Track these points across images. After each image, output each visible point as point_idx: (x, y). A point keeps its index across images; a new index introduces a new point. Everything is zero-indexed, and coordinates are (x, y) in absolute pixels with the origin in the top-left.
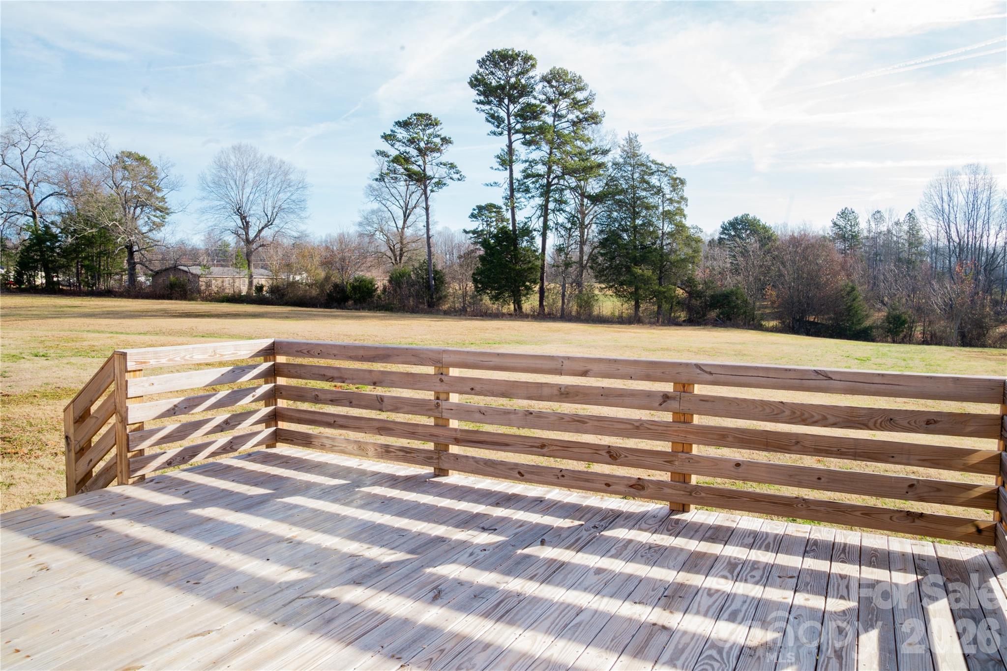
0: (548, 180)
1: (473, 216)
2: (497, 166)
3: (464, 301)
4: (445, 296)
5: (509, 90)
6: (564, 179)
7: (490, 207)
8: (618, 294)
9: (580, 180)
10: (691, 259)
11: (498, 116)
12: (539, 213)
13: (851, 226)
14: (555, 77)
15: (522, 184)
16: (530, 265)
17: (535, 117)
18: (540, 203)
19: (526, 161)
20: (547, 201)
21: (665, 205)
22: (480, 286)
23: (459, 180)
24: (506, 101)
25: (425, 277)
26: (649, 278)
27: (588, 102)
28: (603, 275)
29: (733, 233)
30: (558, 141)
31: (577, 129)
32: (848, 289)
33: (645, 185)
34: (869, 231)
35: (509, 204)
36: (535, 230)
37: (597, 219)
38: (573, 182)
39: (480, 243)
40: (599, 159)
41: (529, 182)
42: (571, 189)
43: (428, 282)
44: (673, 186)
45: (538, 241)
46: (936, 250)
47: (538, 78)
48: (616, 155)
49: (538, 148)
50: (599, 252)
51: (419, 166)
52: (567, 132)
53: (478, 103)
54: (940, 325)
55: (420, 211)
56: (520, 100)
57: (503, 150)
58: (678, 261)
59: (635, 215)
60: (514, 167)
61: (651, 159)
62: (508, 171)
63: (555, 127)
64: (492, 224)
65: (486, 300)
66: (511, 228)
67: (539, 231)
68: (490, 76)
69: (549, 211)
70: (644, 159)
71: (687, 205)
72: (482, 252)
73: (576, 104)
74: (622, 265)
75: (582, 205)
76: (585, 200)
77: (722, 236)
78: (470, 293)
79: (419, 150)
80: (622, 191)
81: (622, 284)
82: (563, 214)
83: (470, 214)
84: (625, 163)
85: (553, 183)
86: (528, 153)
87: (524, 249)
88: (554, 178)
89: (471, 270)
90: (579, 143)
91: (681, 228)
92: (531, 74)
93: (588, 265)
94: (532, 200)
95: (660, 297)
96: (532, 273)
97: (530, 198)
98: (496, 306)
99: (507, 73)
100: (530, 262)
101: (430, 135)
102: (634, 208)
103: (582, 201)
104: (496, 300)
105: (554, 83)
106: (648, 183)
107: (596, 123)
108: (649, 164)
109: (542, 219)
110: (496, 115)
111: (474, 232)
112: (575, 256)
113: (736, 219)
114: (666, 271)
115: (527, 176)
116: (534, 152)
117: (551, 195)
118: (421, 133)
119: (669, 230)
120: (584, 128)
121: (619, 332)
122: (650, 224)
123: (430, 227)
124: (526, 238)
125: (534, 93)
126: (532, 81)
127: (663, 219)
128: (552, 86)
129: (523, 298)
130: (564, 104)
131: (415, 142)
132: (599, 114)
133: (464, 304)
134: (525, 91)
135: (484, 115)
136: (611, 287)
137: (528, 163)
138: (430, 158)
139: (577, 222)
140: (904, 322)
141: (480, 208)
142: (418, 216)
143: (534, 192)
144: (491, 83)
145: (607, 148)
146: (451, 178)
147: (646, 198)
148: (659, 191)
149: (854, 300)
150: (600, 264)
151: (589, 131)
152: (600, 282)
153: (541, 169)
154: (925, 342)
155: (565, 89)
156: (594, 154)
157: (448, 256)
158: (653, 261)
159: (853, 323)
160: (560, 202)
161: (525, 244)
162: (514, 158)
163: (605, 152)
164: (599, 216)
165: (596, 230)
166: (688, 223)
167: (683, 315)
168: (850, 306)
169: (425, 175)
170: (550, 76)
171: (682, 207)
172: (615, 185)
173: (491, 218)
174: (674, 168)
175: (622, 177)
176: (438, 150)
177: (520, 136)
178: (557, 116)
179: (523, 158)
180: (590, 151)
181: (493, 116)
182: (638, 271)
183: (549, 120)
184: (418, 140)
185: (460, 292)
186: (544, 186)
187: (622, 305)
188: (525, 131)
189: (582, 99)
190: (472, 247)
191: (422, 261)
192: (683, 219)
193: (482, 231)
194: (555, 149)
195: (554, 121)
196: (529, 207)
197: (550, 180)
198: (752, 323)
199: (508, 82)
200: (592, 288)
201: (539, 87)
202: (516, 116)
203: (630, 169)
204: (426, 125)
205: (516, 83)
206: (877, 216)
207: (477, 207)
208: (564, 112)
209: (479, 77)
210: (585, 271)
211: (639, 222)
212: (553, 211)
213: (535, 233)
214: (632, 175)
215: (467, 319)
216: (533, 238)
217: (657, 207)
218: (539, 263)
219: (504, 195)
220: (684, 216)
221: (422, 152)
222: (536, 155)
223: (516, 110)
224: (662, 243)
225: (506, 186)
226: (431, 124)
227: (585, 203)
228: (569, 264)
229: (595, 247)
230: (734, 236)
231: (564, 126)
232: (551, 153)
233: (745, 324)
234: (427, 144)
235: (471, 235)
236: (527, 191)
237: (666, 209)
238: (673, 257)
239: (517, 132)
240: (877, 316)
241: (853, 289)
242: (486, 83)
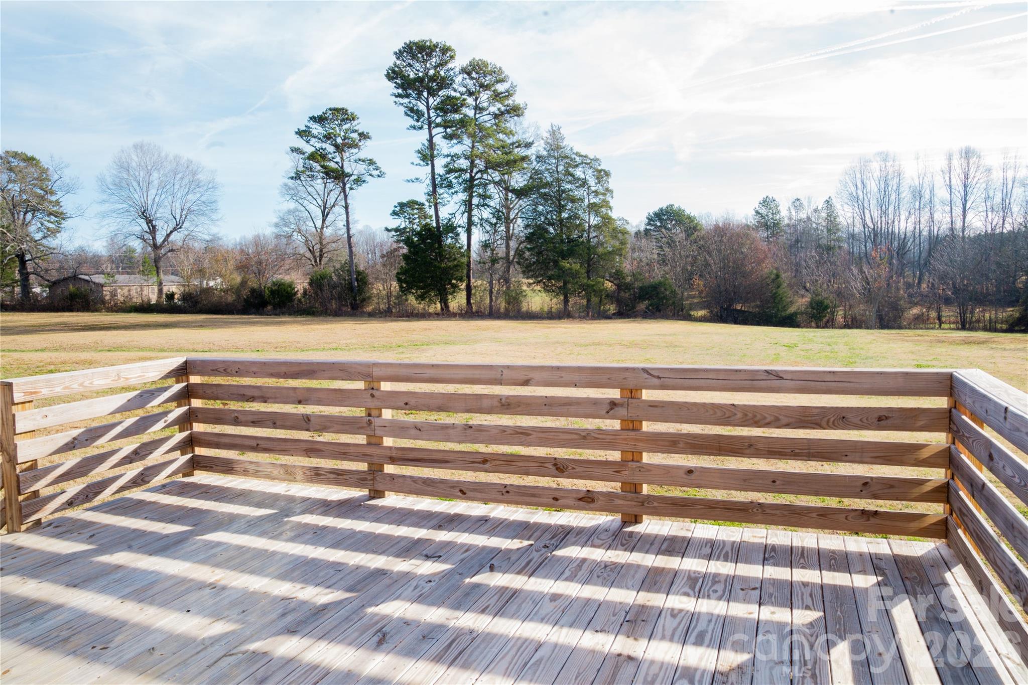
0: (471, 175)
1: (395, 213)
2: (418, 161)
3: (389, 302)
4: (369, 298)
5: (428, 83)
6: (488, 174)
7: (412, 204)
8: (547, 289)
9: (503, 174)
10: (618, 252)
11: (417, 110)
12: (463, 208)
13: (773, 214)
14: (475, 69)
15: (445, 180)
16: (455, 262)
17: (456, 110)
18: (464, 198)
19: (448, 156)
20: (471, 197)
21: (590, 197)
22: (405, 286)
23: (379, 176)
24: (425, 94)
25: (347, 278)
26: (577, 272)
27: (509, 94)
28: (531, 270)
29: (658, 224)
30: (480, 134)
31: (499, 122)
32: (773, 276)
33: (570, 178)
34: (790, 219)
35: (432, 200)
36: (459, 226)
37: (523, 213)
38: (496, 176)
39: (403, 241)
40: (523, 152)
41: (451, 177)
42: (495, 183)
43: (351, 283)
44: (597, 178)
45: (463, 237)
46: (852, 236)
47: (457, 70)
48: (539, 148)
49: (459, 142)
50: (525, 247)
51: (337, 163)
52: (488, 125)
53: (396, 97)
54: (860, 309)
55: (339, 210)
56: (440, 93)
57: (424, 145)
58: (605, 254)
59: (561, 208)
60: (435, 162)
61: (575, 151)
62: (430, 166)
63: (476, 119)
64: (415, 221)
65: (412, 300)
66: (434, 225)
67: (463, 227)
68: (408, 68)
69: (473, 206)
70: (567, 152)
71: (612, 197)
72: (405, 250)
73: (497, 96)
74: (550, 259)
75: (507, 199)
76: (510, 194)
77: (648, 227)
78: (394, 293)
79: (336, 146)
80: (547, 185)
81: (550, 278)
82: (488, 209)
83: (391, 211)
84: (549, 156)
85: (476, 177)
86: (450, 147)
87: (449, 246)
88: (477, 173)
89: (395, 269)
90: (501, 136)
91: (607, 220)
92: (450, 66)
93: (515, 260)
94: (455, 195)
95: (590, 291)
96: (458, 270)
97: (453, 194)
98: (422, 306)
99: (426, 65)
100: (455, 259)
101: (347, 130)
102: (559, 201)
103: (507, 195)
104: (422, 300)
105: (474, 75)
106: (572, 175)
107: (518, 116)
108: (573, 156)
109: (466, 215)
110: (415, 108)
111: (396, 230)
112: (501, 252)
113: (661, 210)
114: (594, 264)
115: (449, 171)
116: (455, 146)
117: (474, 190)
118: (337, 128)
119: (595, 222)
120: (506, 120)
121: (549, 328)
122: (577, 217)
123: (351, 226)
124: (450, 235)
125: (454, 86)
126: (452, 73)
127: (589, 211)
128: (472, 78)
129: (450, 297)
130: (484, 96)
131: (331, 138)
132: (521, 106)
133: (389, 305)
134: (444, 83)
135: (403, 109)
136: (539, 282)
137: (449, 158)
138: (347, 154)
139: (502, 216)
140: (827, 307)
141: (402, 205)
142: (337, 215)
143: (457, 187)
144: (409, 75)
145: (531, 140)
146: (371, 175)
147: (571, 190)
148: (584, 183)
149: (779, 287)
150: (527, 260)
151: (511, 123)
152: (528, 278)
153: (464, 163)
154: (846, 326)
155: (486, 81)
156: (517, 147)
157: (370, 256)
158: (581, 254)
159: (778, 310)
160: (484, 197)
161: (449, 241)
162: (435, 152)
163: (528, 145)
164: (524, 210)
165: (522, 225)
166: (614, 215)
167: (612, 308)
168: (775, 293)
169: (343, 172)
170: (470, 68)
171: (608, 199)
172: (540, 178)
173: (413, 215)
174: (598, 160)
175: (547, 170)
176: (356, 146)
177: (441, 129)
178: (478, 109)
179: (445, 151)
180: (513, 144)
181: (412, 110)
182: (565, 264)
183: (471, 113)
184: (335, 136)
185: (384, 292)
186: (467, 181)
187: (551, 300)
188: (446, 125)
189: (503, 90)
190: (395, 246)
191: (343, 262)
192: (609, 211)
193: (405, 228)
194: (478, 142)
195: (475, 114)
196: (452, 203)
197: (473, 175)
198: (681, 313)
199: (426, 74)
200: (519, 283)
201: (458, 79)
202: (436, 109)
203: (554, 161)
204: (343, 120)
205: (434, 75)
206: (797, 203)
207: (399, 204)
208: (485, 105)
209: (396, 69)
210: (512, 267)
211: (565, 215)
212: (477, 206)
213: (459, 230)
214: (557, 168)
215: (392, 321)
216: (458, 235)
217: (581, 200)
218: (464, 260)
219: (426, 191)
220: (610, 208)
221: (339, 148)
222: (458, 149)
223: (435, 103)
224: (589, 236)
225: (428, 181)
226: (347, 119)
227: (509, 198)
228: (496, 260)
229: (522, 243)
230: (660, 226)
231: (486, 119)
232: (473, 147)
233: (674, 315)
234: (345, 139)
235: (393, 233)
236: (450, 186)
237: (592, 201)
238: (600, 250)
239: (438, 125)
240: (800, 303)
241: (778, 276)
242: (404, 76)
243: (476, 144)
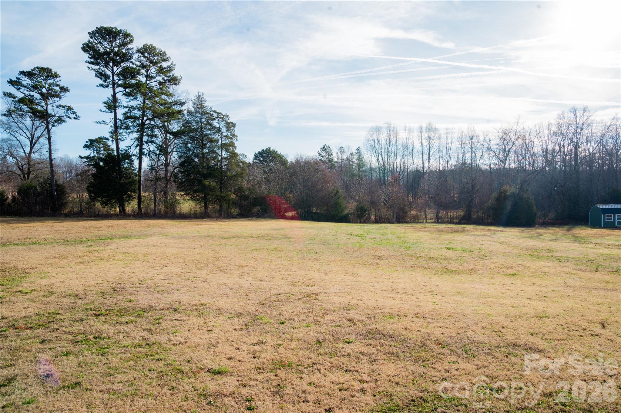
0: (142, 121)
1: (86, 146)
2: (104, 109)
3: (81, 206)
4: (66, 203)
5: (113, 56)
6: (154, 121)
7: (99, 140)
8: (193, 199)
9: (165, 122)
10: (241, 175)
11: (105, 74)
12: (136, 143)
13: (328, 155)
14: (146, 50)
15: (124, 123)
16: (130, 180)
17: (133, 77)
18: (137, 136)
19: (126, 107)
20: (142, 136)
21: (223, 140)
22: (93, 195)
23: (75, 118)
24: (111, 64)
25: (48, 189)
26: (214, 188)
27: (170, 69)
28: (183, 186)
29: (262, 159)
30: (150, 94)
31: (163, 87)
32: (335, 192)
33: (209, 127)
34: (338, 158)
35: (114, 136)
36: (134, 155)
37: (177, 148)
38: (159, 123)
39: (92, 165)
40: (176, 108)
41: (129, 122)
42: (159, 127)
43: (51, 192)
44: (227, 128)
45: (136, 163)
46: (373, 169)
47: (134, 50)
48: (189, 106)
49: (135, 99)
50: (179, 171)
51: (42, 106)
52: (155, 89)
53: (90, 63)
54: (384, 212)
55: (43, 141)
56: (122, 64)
57: (109, 99)
58: (232, 176)
59: (203, 146)
60: (117, 111)
61: (213, 110)
62: (113, 114)
63: (147, 84)
64: (101, 152)
65: (98, 205)
66: (116, 154)
67: (136, 156)
68: (98, 45)
69: (143, 142)
70: (208, 110)
71: (237, 140)
72: (94, 170)
73: (161, 70)
74: (195, 179)
75: (166, 139)
76: (168, 135)
77: (255, 161)
78: (85, 200)
79: (42, 94)
80: (195, 130)
81: (195, 192)
82: (154, 145)
83: (84, 145)
84: (196, 112)
85: (146, 123)
86: (128, 102)
87: (126, 169)
88: (147, 120)
89: (86, 184)
90: (164, 97)
91: (234, 155)
92: (130, 46)
93: (172, 179)
94: (131, 134)
95: (221, 199)
96: (132, 185)
97: (130, 133)
98: (105, 209)
99: (112, 44)
100: (130, 178)
101: (50, 85)
102: (202, 141)
103: (166, 136)
104: (106, 205)
105: (146, 55)
106: (211, 125)
107: (176, 84)
108: (212, 113)
109: (138, 148)
110: (103, 73)
111: (87, 158)
112: (162, 173)
113: (263, 150)
114: (224, 183)
115: (127, 118)
116: (132, 102)
117: (145, 130)
118: (43, 82)
119: (226, 156)
120: (167, 87)
121: (195, 224)
122: (214, 152)
123: (52, 152)
124: (127, 161)
125: (132, 60)
126: (131, 51)
127: (222, 149)
128: (145, 57)
129: (126, 203)
130: (153, 70)
131: (38, 88)
132: (178, 78)
133: (81, 208)
134: (126, 57)
135: (94, 73)
136: (188, 194)
137: (127, 109)
138: (51, 101)
139: (164, 150)
140: (366, 210)
141: (92, 141)
142: (42, 144)
143: (132, 129)
144: (99, 50)
145: (184, 101)
146: (69, 117)
147: (210, 135)
148: (219, 130)
149: (338, 198)
150: (180, 179)
151: (171, 88)
152: (180, 191)
153: (137, 113)
154: (377, 222)
155: (154, 59)
156: (174, 105)
157: (68, 175)
158: (216, 176)
159: (339, 212)
160: (152, 136)
161: (126, 165)
162: (117, 104)
163: (182, 104)
164: (178, 146)
165: (176, 156)
166: (238, 151)
167: (235, 211)
168: (337, 202)
169: (47, 113)
170: (143, 50)
171: (233, 142)
172: (190, 126)
173: (100, 148)
174: (228, 116)
175: (194, 120)
176: (58, 96)
177: (122, 89)
178: (149, 77)
179: (125, 104)
180: (171, 103)
181: (101, 74)
182: (207, 182)
183: (143, 80)
184: (41, 87)
185: (78, 200)
186: (140, 125)
187: (196, 206)
188: (125, 86)
189: (166, 67)
190: (86, 168)
191: (46, 178)
192: (234, 149)
193: (94, 157)
194: (147, 99)
195: (146, 81)
196: (129, 139)
197: (144, 121)
198: (280, 215)
199: (112, 50)
200: (174, 195)
201: (136, 56)
202: (118, 75)
203: (199, 116)
204: (48, 77)
205: (118, 51)
206: (342, 150)
207: (89, 140)
208: (154, 75)
209: (90, 45)
210: (169, 183)
211: (205, 150)
212: (147, 142)
213: (133, 158)
214: (201, 119)
215: (83, 220)
216: (132, 161)
217: (217, 141)
218: (136, 178)
219: (110, 130)
220: (235, 147)
221: (45, 97)
222: (134, 103)
223: (118, 71)
224: (221, 165)
225: (112, 124)
226: (51, 76)
227: (168, 138)
228: (159, 178)
229: (176, 168)
230: (262, 161)
231: (153, 84)
232: (144, 102)
233: (275, 216)
234: (49, 90)
235: (85, 160)
236: (127, 128)
237: (223, 142)
238: (229, 174)
239: (120, 86)
240: (350, 207)
241: (338, 192)
242: (96, 50)
243: (146, 101)
